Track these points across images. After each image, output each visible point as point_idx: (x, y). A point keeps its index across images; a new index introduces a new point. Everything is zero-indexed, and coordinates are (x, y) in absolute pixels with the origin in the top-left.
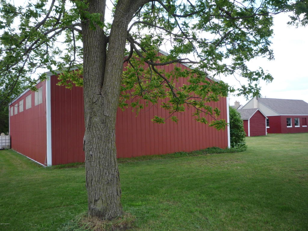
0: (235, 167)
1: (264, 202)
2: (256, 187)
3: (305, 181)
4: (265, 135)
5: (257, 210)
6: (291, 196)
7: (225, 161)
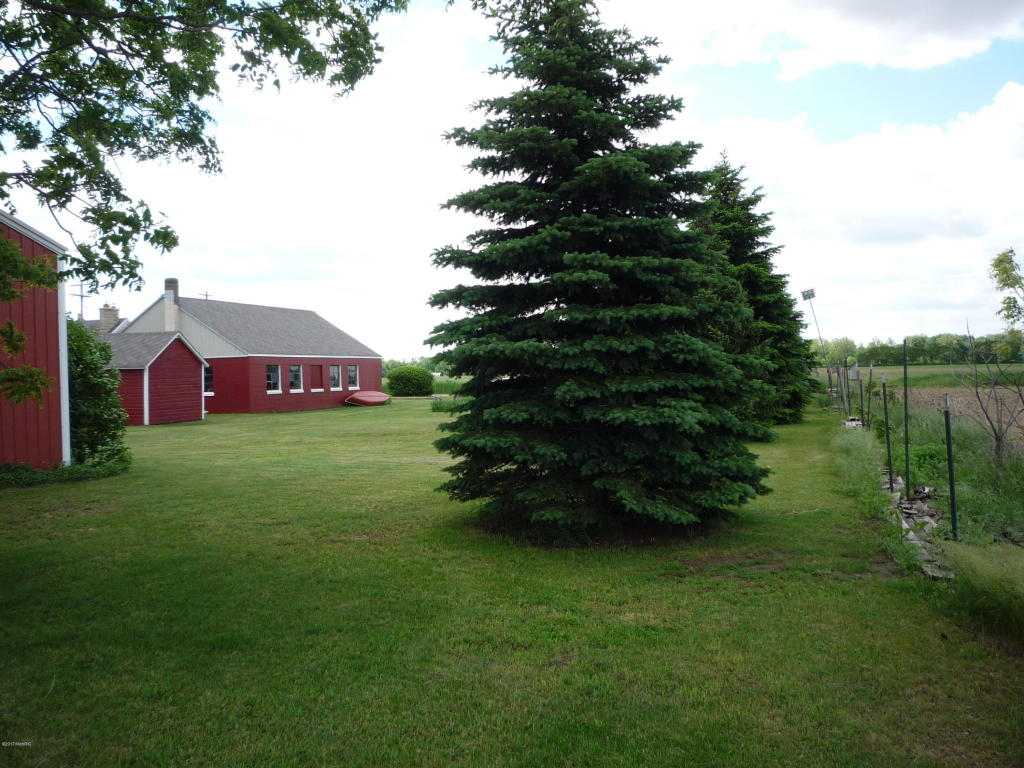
0: (78, 528)
1: (159, 635)
2: (141, 587)
3: (293, 553)
4: (200, 419)
5: (132, 663)
6: (246, 602)
7: (46, 511)
